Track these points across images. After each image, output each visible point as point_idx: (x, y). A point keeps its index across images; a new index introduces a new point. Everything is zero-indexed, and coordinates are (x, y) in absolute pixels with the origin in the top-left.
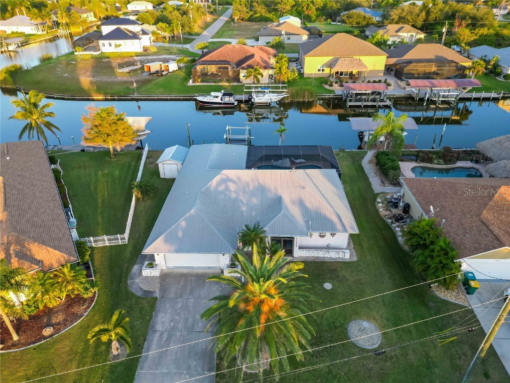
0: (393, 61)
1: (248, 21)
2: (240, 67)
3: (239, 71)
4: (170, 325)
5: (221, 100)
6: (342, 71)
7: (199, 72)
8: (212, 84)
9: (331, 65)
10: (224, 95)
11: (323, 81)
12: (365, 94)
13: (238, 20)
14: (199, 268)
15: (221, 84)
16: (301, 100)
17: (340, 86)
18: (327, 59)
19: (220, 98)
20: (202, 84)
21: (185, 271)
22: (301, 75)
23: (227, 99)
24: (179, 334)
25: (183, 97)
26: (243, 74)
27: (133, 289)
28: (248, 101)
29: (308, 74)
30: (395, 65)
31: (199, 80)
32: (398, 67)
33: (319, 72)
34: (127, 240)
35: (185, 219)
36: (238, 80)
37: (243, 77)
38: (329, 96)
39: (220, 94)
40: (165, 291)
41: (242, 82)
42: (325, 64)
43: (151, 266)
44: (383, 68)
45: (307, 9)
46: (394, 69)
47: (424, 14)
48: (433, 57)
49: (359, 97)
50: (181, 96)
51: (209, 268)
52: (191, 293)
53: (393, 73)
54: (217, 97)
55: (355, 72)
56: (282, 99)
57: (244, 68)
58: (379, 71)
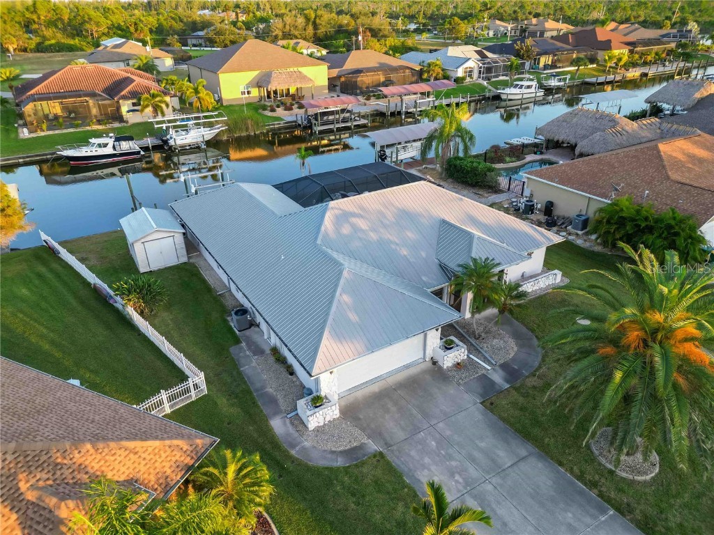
0: (335, 72)
1: (35, 52)
2: (118, 96)
3: (118, 102)
4: (457, 482)
5: (114, 148)
6: (282, 88)
7: (30, 116)
8: (72, 130)
9: (259, 84)
10: (118, 139)
11: (258, 106)
12: (332, 113)
13: (15, 50)
14: (391, 374)
15: (88, 128)
16: (244, 134)
17: (285, 110)
18: (251, 75)
19: (110, 145)
20: (51, 133)
21: (375, 388)
22: (220, 100)
23: (125, 146)
24: (489, 487)
25: (23, 158)
26: (125, 107)
27: (319, 460)
28: (163, 147)
29: (228, 100)
30: (339, 77)
31: (44, 126)
32: (343, 79)
33: (244, 96)
35: (343, 291)
36: (120, 118)
37: (128, 112)
38: (279, 124)
39: (111, 142)
40: (380, 434)
41: (127, 122)
42: (250, 83)
43: (318, 402)
44: (326, 83)
45: (136, 30)
46: (339, 84)
47: (310, 27)
48: (377, 65)
49: (325, 118)
50: (20, 158)
51: (407, 367)
52: (426, 415)
53: (338, 88)
54: (105, 145)
55: (292, 91)
56: (217, 135)
57: (125, 98)
58: (322, 87)
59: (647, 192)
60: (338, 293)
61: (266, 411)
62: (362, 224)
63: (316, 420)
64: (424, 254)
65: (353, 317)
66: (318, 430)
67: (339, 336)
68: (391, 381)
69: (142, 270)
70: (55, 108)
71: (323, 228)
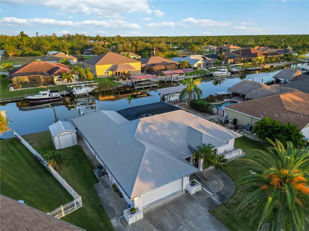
0: (144, 65)
1: (20, 56)
2: (53, 74)
3: (53, 77)
5: (49, 95)
6: (122, 71)
7: (15, 82)
8: (32, 88)
9: (112, 69)
10: (51, 92)
11: (112, 78)
12: (142, 81)
13: (12, 56)
14: (167, 197)
15: (39, 87)
16: (105, 90)
17: (123, 80)
18: (109, 66)
19: (48, 94)
20: (23, 89)
21: (160, 204)
22: (96, 76)
23: (54, 94)
25: (10, 99)
26: (56, 79)
28: (72, 96)
29: (99, 76)
30: (145, 67)
31: (20, 86)
32: (147, 68)
33: (106, 74)
34: (81, 204)
35: (146, 158)
36: (52, 83)
37: (57, 80)
38: (120, 86)
39: (48, 93)
40: (162, 227)
41: (56, 85)
42: (108, 69)
43: (133, 211)
44: (140, 69)
46: (145, 70)
47: (134, 47)
48: (161, 62)
49: (140, 83)
50: (9, 99)
51: (174, 194)
53: (145, 72)
54: (46, 94)
55: (126, 72)
56: (94, 90)
57: (56, 75)
58: (139, 71)
59: (277, 115)
60: (143, 159)
61: (109, 215)
62: (154, 128)
63: (132, 220)
64: (181, 142)
65: (150, 170)
66: (133, 224)
67: (143, 179)
68: (167, 200)
69: (57, 148)
70: (26, 79)
71: (137, 130)
